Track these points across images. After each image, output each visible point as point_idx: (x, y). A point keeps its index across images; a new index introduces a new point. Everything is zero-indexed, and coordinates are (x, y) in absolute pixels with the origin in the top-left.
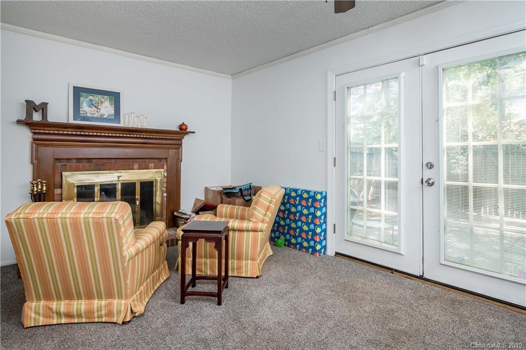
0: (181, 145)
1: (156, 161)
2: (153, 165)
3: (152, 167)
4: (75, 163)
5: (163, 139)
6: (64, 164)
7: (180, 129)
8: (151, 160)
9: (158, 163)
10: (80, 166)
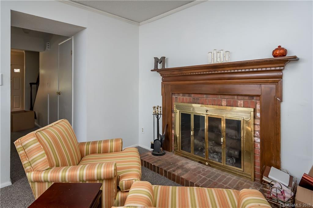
0: (281, 77)
1: (247, 98)
2: (242, 102)
3: (241, 104)
4: (182, 96)
5: (257, 72)
6: (177, 97)
7: (275, 56)
8: (240, 97)
9: (249, 101)
10: (185, 99)
